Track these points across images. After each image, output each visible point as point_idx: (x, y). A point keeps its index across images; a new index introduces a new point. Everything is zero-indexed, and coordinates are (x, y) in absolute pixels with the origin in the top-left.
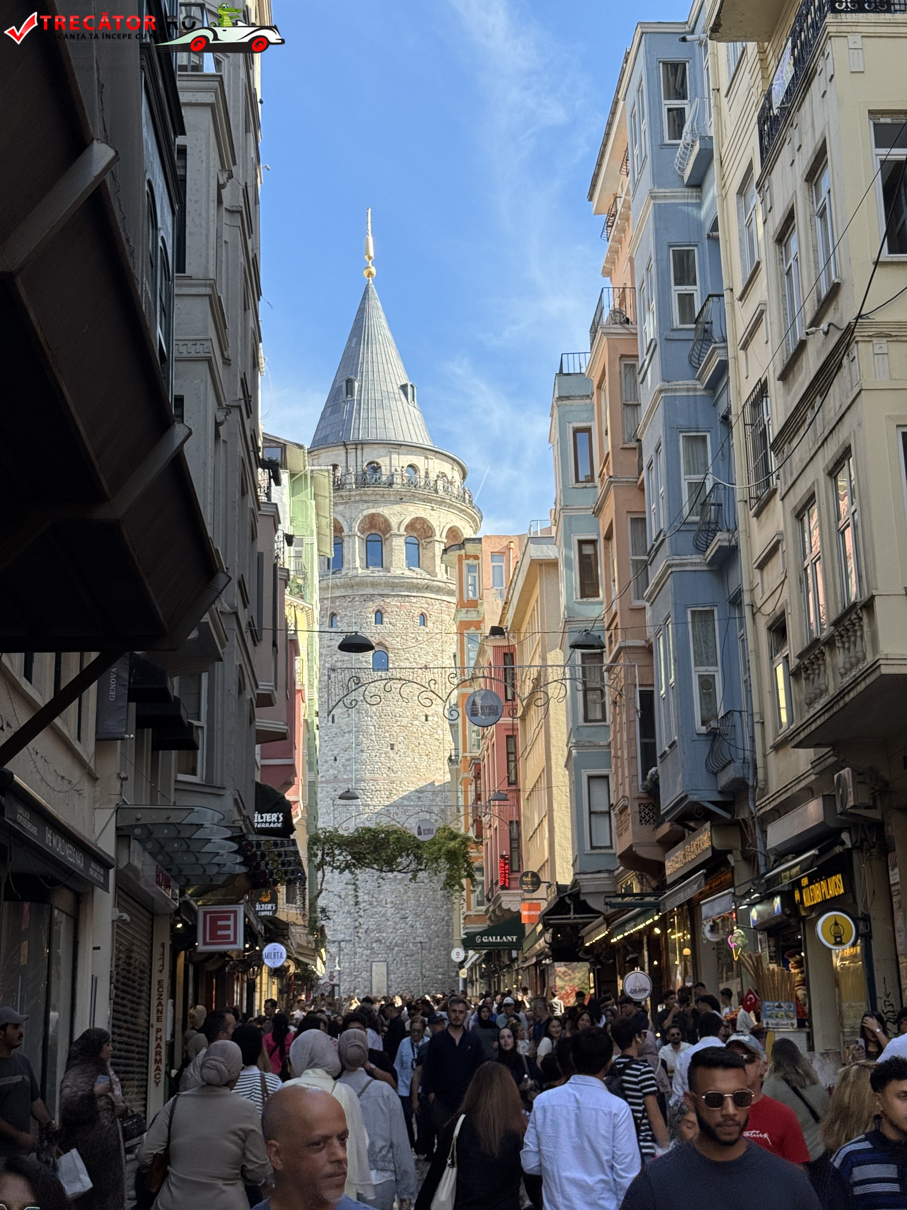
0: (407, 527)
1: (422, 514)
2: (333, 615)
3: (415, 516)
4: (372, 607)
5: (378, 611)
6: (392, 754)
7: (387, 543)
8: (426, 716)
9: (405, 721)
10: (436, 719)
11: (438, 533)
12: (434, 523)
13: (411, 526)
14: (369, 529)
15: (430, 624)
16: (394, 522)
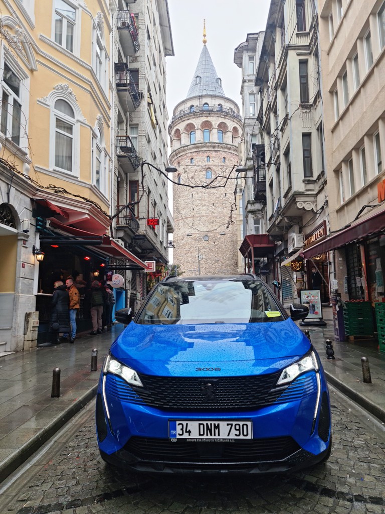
0: (218, 126)
1: (224, 121)
2: (192, 159)
3: (221, 121)
4: (206, 154)
5: (208, 156)
6: (213, 207)
7: (212, 132)
8: (226, 194)
9: (218, 196)
10: (229, 195)
11: (229, 127)
12: (228, 125)
13: (219, 126)
14: (205, 127)
15: (227, 161)
16: (213, 123)
